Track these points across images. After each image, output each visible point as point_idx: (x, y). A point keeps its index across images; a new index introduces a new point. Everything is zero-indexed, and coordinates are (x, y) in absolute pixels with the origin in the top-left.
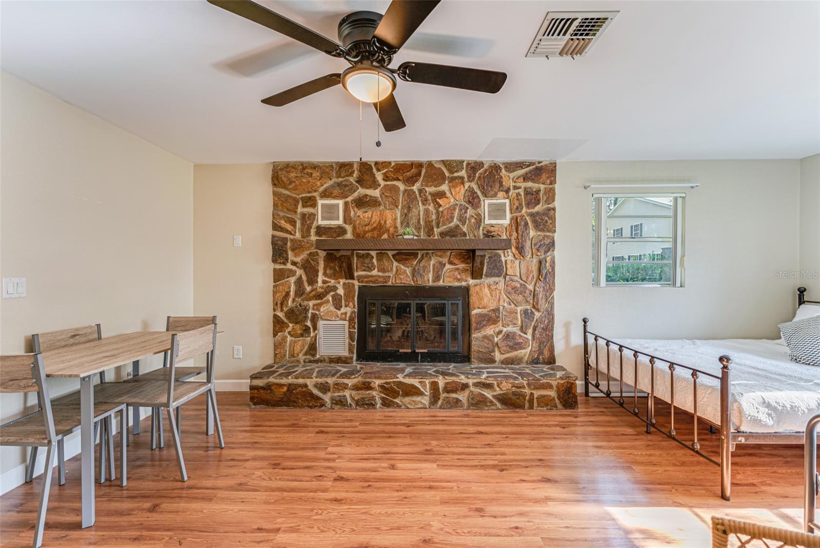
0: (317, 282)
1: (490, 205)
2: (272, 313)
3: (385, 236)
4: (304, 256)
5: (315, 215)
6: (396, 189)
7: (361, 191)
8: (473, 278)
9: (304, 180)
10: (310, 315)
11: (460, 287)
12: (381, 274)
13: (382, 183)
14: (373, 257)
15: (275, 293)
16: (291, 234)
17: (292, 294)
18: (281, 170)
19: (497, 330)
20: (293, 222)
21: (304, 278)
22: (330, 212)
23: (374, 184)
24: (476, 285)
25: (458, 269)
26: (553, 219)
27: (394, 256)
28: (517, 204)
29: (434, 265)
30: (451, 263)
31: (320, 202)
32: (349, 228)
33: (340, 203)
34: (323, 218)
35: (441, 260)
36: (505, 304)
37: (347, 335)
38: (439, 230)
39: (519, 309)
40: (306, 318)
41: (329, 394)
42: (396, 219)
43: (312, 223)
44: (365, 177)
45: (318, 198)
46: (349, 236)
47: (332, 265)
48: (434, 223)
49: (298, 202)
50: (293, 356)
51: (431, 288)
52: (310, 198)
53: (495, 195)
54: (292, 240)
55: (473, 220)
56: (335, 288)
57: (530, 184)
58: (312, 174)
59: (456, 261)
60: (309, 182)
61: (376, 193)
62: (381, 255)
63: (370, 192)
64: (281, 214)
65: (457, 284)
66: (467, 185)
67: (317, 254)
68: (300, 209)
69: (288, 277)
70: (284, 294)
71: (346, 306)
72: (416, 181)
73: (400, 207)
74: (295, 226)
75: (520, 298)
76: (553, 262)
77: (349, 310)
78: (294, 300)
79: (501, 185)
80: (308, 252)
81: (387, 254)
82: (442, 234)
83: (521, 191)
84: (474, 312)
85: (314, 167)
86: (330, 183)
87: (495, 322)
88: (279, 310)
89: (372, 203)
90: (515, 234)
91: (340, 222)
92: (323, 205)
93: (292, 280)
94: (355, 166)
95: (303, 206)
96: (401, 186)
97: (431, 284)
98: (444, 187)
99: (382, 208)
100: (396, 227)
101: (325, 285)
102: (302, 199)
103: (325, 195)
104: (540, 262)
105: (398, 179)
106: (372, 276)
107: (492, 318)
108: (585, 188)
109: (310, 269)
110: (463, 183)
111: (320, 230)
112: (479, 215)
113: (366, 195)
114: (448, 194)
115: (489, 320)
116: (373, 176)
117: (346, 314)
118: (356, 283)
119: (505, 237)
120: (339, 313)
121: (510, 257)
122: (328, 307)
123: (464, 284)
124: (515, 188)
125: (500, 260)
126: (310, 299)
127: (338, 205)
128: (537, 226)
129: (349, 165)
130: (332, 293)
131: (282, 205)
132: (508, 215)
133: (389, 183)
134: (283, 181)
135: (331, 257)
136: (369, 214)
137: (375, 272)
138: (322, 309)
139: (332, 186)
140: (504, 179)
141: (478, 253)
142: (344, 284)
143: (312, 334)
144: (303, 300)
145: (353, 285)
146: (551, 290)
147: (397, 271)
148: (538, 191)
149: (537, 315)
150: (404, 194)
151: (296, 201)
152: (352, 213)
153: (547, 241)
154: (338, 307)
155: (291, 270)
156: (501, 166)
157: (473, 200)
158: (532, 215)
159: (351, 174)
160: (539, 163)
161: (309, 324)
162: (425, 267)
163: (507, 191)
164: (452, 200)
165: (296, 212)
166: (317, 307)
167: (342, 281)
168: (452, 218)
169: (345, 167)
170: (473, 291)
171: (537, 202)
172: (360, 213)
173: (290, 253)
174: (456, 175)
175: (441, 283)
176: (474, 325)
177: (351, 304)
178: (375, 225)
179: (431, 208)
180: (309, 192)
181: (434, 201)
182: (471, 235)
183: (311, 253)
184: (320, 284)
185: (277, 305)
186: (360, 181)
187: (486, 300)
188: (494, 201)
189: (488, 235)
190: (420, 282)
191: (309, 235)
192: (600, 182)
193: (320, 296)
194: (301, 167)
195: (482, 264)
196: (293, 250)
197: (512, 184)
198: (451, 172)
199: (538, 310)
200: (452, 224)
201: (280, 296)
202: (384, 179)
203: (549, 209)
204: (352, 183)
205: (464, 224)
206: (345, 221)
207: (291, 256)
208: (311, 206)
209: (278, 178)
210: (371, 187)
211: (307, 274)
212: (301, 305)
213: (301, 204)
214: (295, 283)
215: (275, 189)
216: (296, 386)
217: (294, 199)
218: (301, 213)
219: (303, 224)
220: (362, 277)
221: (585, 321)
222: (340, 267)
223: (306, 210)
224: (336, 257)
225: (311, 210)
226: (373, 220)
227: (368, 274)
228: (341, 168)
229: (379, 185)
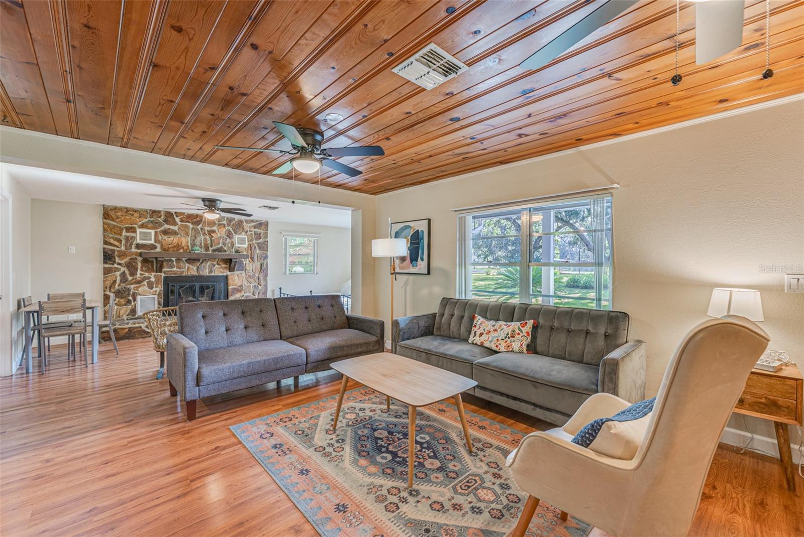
1: (238, 238)
2: (103, 293)
3: (181, 251)
4: (127, 259)
5: (135, 237)
6: (188, 227)
7: (166, 226)
8: (230, 271)
9: (128, 218)
10: (131, 293)
11: (223, 276)
12: (178, 270)
14: (173, 261)
15: (104, 281)
16: (118, 247)
17: (118, 282)
18: (111, 210)
19: (242, 295)
20: (120, 241)
21: (127, 272)
22: (145, 236)
23: (175, 224)
24: (231, 275)
25: (222, 267)
26: (267, 246)
27: (186, 261)
28: (251, 238)
29: (209, 266)
30: (218, 264)
31: (139, 230)
32: (158, 246)
33: (153, 232)
34: (141, 239)
35: (213, 263)
36: (245, 282)
37: (156, 303)
38: (212, 249)
39: (252, 285)
40: (129, 294)
42: (188, 242)
43: (134, 242)
44: (169, 219)
45: (137, 228)
46: (158, 250)
47: (147, 265)
48: (209, 245)
49: (123, 229)
50: (119, 317)
51: (207, 276)
52: (131, 228)
53: (240, 234)
54: (118, 251)
55: (230, 245)
56: (149, 278)
57: (256, 230)
58: (133, 215)
59: (221, 264)
60: (131, 219)
61: (176, 228)
62: (178, 260)
63: (172, 227)
64: (111, 235)
65: (221, 274)
66: (227, 228)
67: (136, 259)
68: (124, 233)
69: (115, 272)
70: (112, 282)
71: (156, 287)
72: (200, 224)
73: (190, 236)
74: (121, 243)
75: (252, 280)
76: (267, 264)
77: (159, 289)
78: (119, 285)
79: (243, 229)
80: (130, 258)
81: (182, 259)
82: (214, 251)
83: (253, 233)
84: (230, 287)
85: (135, 211)
86: (147, 220)
87: (241, 291)
88: (109, 291)
89: (175, 233)
90: (250, 252)
91: (153, 242)
92: (140, 232)
93: (118, 273)
94: (162, 213)
95: (127, 232)
96: (191, 226)
97: (207, 274)
98: (215, 228)
99: (179, 236)
100: (188, 246)
101: (142, 276)
102: (126, 228)
103: (142, 226)
104: (261, 264)
105: (189, 222)
106: (173, 271)
107: (239, 290)
108: (281, 233)
109: (131, 267)
110: (225, 227)
111: (138, 246)
112: (232, 242)
113: (170, 229)
114: (217, 232)
115: (237, 291)
116: (174, 219)
117: (156, 291)
118: (163, 275)
119: (245, 253)
120: (152, 291)
121: (248, 262)
122: (144, 288)
123: (225, 274)
124: (250, 231)
125: (243, 264)
126: (132, 284)
127: (151, 233)
128: (260, 248)
129: (159, 212)
130: (147, 280)
131: (111, 230)
132: (247, 243)
133: (183, 223)
134: (112, 217)
135: (145, 261)
136: (172, 239)
137: (175, 269)
138: (140, 290)
139: (147, 222)
140: (245, 227)
141: (233, 260)
142: (155, 275)
143: (133, 304)
144: (127, 285)
145: (161, 276)
146: (266, 276)
147: (188, 268)
148: (260, 234)
149: (260, 287)
150: (192, 230)
151: (121, 229)
152: (160, 238)
153: (264, 255)
154: (151, 288)
155: (117, 268)
156: (244, 221)
157: (229, 235)
158: (258, 244)
159: (160, 217)
160: (261, 221)
161: (130, 298)
162: (204, 267)
163: (246, 232)
164: (219, 234)
165: (121, 235)
166: (137, 288)
167: (153, 274)
168: (219, 243)
169: (155, 213)
170: (229, 278)
171: (260, 238)
172: (165, 237)
173: (117, 258)
174: (221, 222)
175: (213, 274)
176: (230, 293)
177: (159, 286)
178: (175, 245)
179: (208, 237)
180: (131, 224)
181: (210, 234)
182: (229, 253)
184: (138, 275)
185: (106, 288)
186: (166, 221)
187: (236, 282)
188: (240, 236)
189: (237, 251)
190: (201, 274)
191: (131, 248)
192: (286, 231)
193: (139, 282)
194: (125, 210)
195: (235, 265)
196: (119, 256)
197: (248, 229)
199: (260, 285)
200: (219, 246)
201: (108, 283)
202: (180, 221)
203: (265, 241)
204: (160, 222)
205: (225, 246)
206: (155, 242)
207: (117, 260)
208: (132, 232)
209: (108, 215)
210: (172, 225)
211: (129, 270)
212: (125, 288)
213: (124, 231)
214: (120, 275)
215: (105, 220)
216: (134, 328)
217: (120, 227)
218: (125, 236)
219: (126, 242)
220: (167, 271)
221: (280, 289)
222: (153, 266)
223: (128, 234)
224: (149, 261)
225: (132, 234)
226: (174, 242)
227: (171, 270)
228: (153, 213)
229: (178, 224)
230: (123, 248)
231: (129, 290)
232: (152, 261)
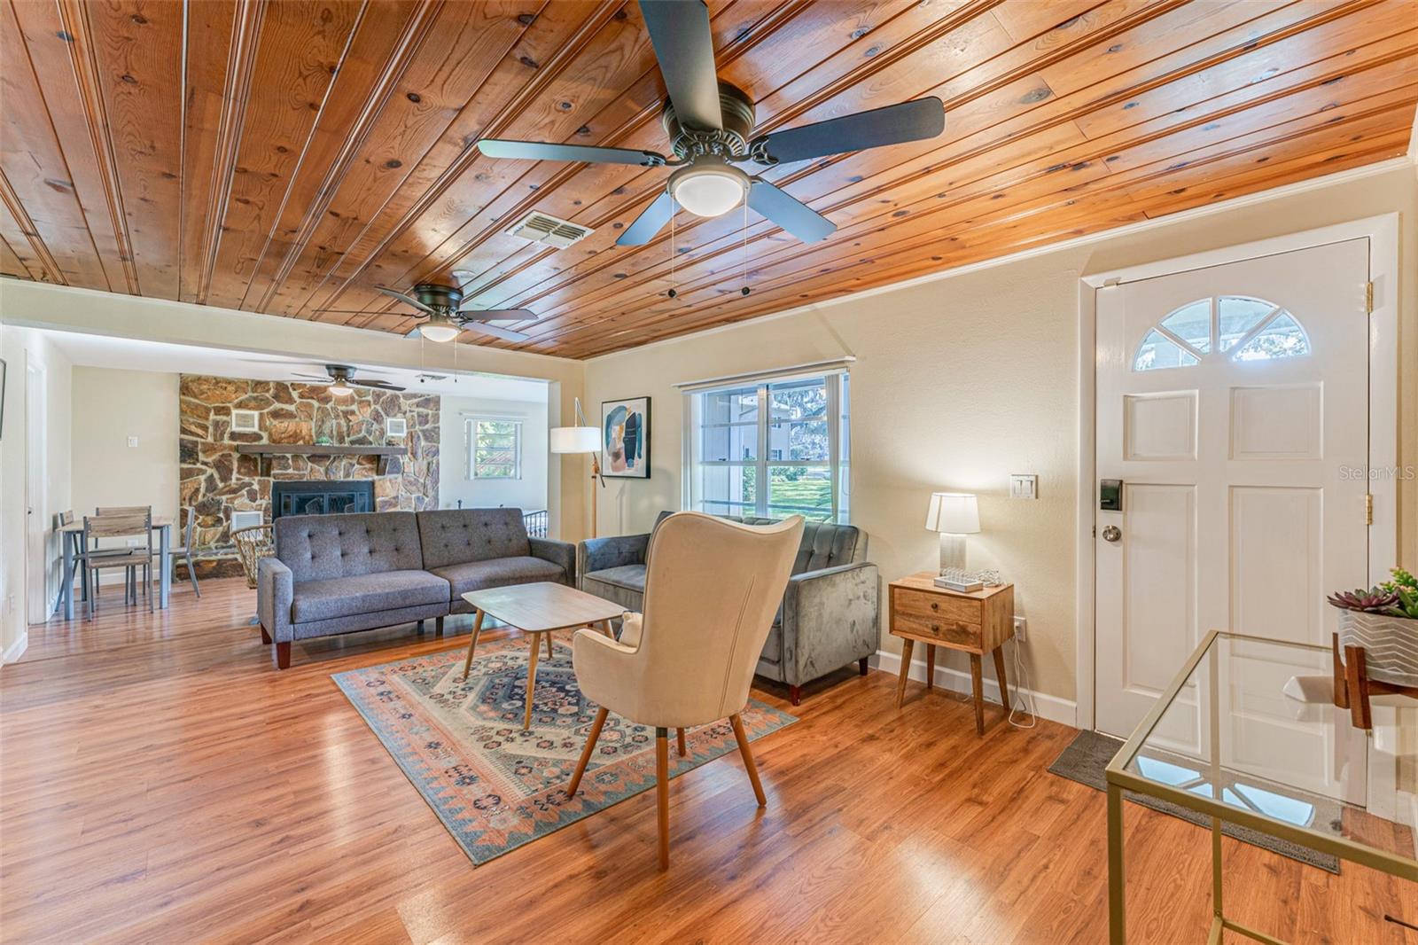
0: (231, 479)
1: (391, 422)
2: (179, 507)
3: (301, 442)
4: (216, 456)
5: (228, 422)
6: (311, 406)
7: (277, 405)
8: (378, 474)
9: (218, 392)
10: (223, 507)
11: (366, 482)
12: (296, 472)
13: (298, 400)
14: (288, 459)
15: (181, 489)
16: (202, 437)
17: (202, 490)
18: (191, 381)
20: (205, 428)
21: (216, 476)
22: (244, 420)
23: (291, 401)
24: (380, 480)
25: (365, 468)
26: (438, 434)
27: (308, 458)
28: (412, 422)
29: (345, 466)
30: (359, 463)
31: (234, 412)
32: (265, 435)
33: (256, 414)
34: (238, 425)
35: (351, 461)
36: (403, 492)
37: (262, 523)
38: (349, 439)
39: (413, 496)
40: (219, 510)
42: (311, 429)
43: (227, 429)
44: (282, 394)
45: (232, 408)
46: (265, 441)
47: (246, 465)
48: (345, 434)
49: (210, 410)
50: (204, 544)
51: (342, 482)
52: (223, 408)
53: (395, 415)
54: (203, 443)
55: (377, 433)
56: (250, 484)
57: (421, 410)
58: (226, 388)
59: (364, 463)
60: (222, 394)
61: (292, 408)
62: (296, 457)
63: (286, 406)
64: (191, 420)
65: (364, 479)
66: (373, 407)
67: (230, 455)
68: (212, 416)
69: (197, 475)
70: (193, 490)
71: (261, 499)
72: (330, 401)
73: (314, 420)
74: (207, 432)
75: (414, 488)
76: (438, 464)
77: (266, 501)
78: (204, 495)
79: (400, 408)
80: (220, 454)
81: (302, 456)
82: (352, 442)
83: (415, 414)
84: (378, 500)
85: (229, 382)
86: (247, 396)
87: (395, 506)
88: (188, 504)
89: (291, 416)
90: (410, 444)
91: (256, 429)
92: (237, 415)
93: (202, 478)
94: (271, 385)
95: (216, 414)
96: (316, 404)
97: (342, 479)
98: (354, 407)
99: (297, 419)
100: (311, 436)
101: (240, 482)
102: (215, 408)
103: (240, 406)
104: (429, 464)
105: (312, 398)
106: (288, 474)
107: (393, 503)
108: (460, 414)
109: (223, 467)
110: (369, 405)
111: (234, 436)
112: (382, 429)
113: (282, 409)
114: (357, 412)
115: (390, 505)
116: (290, 394)
117: (261, 505)
118: (272, 480)
119: (402, 446)
120: (254, 504)
121: (407, 459)
122: (242, 500)
123: (370, 479)
124: (411, 411)
125: (399, 462)
126: (224, 493)
127: (253, 416)
128: (426, 438)
129: (267, 383)
130: (247, 489)
131: (192, 412)
132: (405, 430)
133: (304, 400)
134: (193, 392)
135: (245, 458)
136: (286, 424)
137: (290, 471)
138: (236, 502)
139: (247, 399)
140: (402, 406)
141: (382, 457)
142: (259, 481)
143: (225, 524)
144: (215, 495)
145: (269, 481)
146: (437, 482)
147: (312, 469)
148: (427, 415)
149: (427, 500)
150: (318, 411)
151: (208, 410)
152: (268, 423)
153: (434, 449)
154: (254, 500)
155: (201, 470)
156: (400, 396)
157: (377, 418)
158: (423, 431)
159: (268, 391)
160: (429, 395)
161: (221, 515)
162: (337, 467)
163: (405, 413)
164: (361, 417)
165: (207, 419)
166: (231, 500)
167: (257, 478)
168: (361, 431)
169: (259, 385)
170: (377, 484)
171: (427, 422)
172: (276, 422)
173: (200, 454)
174: (364, 399)
175: (351, 479)
176: (378, 509)
177: (266, 497)
178: (291, 433)
179: (343, 422)
180: (223, 403)
181: (346, 417)
182: (377, 446)
183: (223, 455)
184: (234, 480)
185: (184, 499)
186: (276, 397)
187: (388, 491)
188: (394, 420)
189: (389, 443)
190: (332, 478)
191: (222, 438)
192: (469, 411)
193: (234, 491)
194: (214, 381)
195: (386, 465)
196: (204, 452)
197: (408, 408)
198: (359, 396)
199: (427, 496)
200: (361, 435)
201: (188, 493)
202: (299, 397)
203: (435, 428)
204: (268, 398)
205: (370, 434)
206: (260, 429)
207: (201, 457)
208: (224, 414)
209: (187, 388)
210: (287, 403)
211: (219, 472)
212: (213, 499)
213: (212, 413)
214: (205, 480)
215: (183, 397)
216: (226, 560)
217: (206, 408)
218: (213, 420)
219: (215, 430)
220: (278, 474)
221: (460, 502)
222: (256, 467)
223: (218, 418)
224: (250, 459)
225: (225, 418)
226: (289, 429)
227: (284, 472)
228: (256, 385)
229: (295, 402)
230: (210, 439)
231: (219, 503)
232: (256, 459)
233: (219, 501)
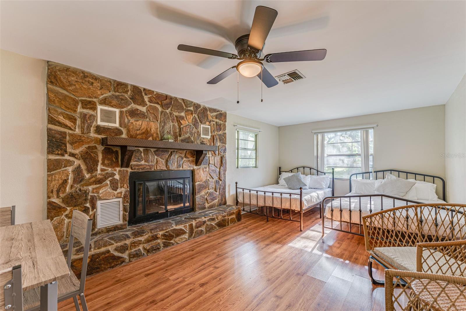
0: (97, 170)
1: (203, 127)
2: (46, 200)
3: (151, 139)
4: (83, 148)
5: (95, 116)
6: (157, 109)
7: (133, 106)
8: (196, 165)
9: (85, 86)
10: (89, 197)
12: (147, 164)
13: (148, 103)
14: (141, 152)
15: (49, 181)
16: (70, 129)
17: (70, 181)
18: (59, 71)
19: (206, 192)
20: (73, 120)
21: (83, 167)
22: (108, 116)
23: (143, 104)
24: (197, 169)
25: (189, 161)
26: (225, 138)
27: (155, 152)
28: (213, 129)
29: (177, 158)
30: (186, 157)
31: (99, 107)
32: (124, 131)
33: (117, 111)
34: (102, 120)
35: (181, 155)
36: (209, 177)
37: (121, 209)
38: (181, 138)
39: (214, 180)
40: (86, 200)
41: (127, 252)
42: (157, 128)
43: (93, 122)
44: (137, 97)
45: (97, 104)
46: (124, 136)
47: (109, 156)
48: (178, 134)
49: (78, 103)
52: (90, 102)
53: (205, 123)
54: (70, 135)
55: (196, 135)
56: (113, 175)
57: (218, 120)
58: (92, 83)
59: (189, 156)
60: (90, 89)
61: (144, 109)
62: (146, 151)
63: (140, 108)
64: (60, 110)
65: (188, 169)
66: (194, 115)
67: (96, 148)
68: (79, 109)
69: (65, 167)
70: (61, 182)
71: (121, 187)
72: (169, 107)
73: (159, 121)
74: (75, 123)
75: (214, 175)
76: (226, 157)
77: (124, 190)
78: (72, 187)
79: (208, 119)
80: (87, 146)
81: (151, 150)
82: (182, 141)
83: (215, 123)
84: (197, 184)
85: (96, 78)
86: (110, 94)
87: (205, 188)
88: (55, 197)
89: (143, 116)
90: (212, 144)
91: (117, 125)
92: (101, 110)
93: (70, 169)
94: (129, 87)
95: (83, 108)
96: (160, 109)
97: (176, 169)
98: (183, 114)
99: (148, 120)
100: (157, 134)
101: (104, 173)
102: (83, 102)
103: (104, 102)
104: (222, 158)
105: (158, 103)
106: (141, 165)
107: (204, 186)
108: (234, 125)
109: (89, 159)
110: (192, 114)
111: (99, 130)
112: (198, 132)
113: (137, 110)
114: (185, 118)
116: (143, 97)
117: (121, 193)
118: (129, 170)
119: (209, 145)
120: (116, 192)
121: (211, 155)
122: (106, 189)
123: (192, 168)
124: (213, 121)
125: (207, 156)
126: (90, 184)
127: (115, 112)
128: (220, 141)
129: (125, 85)
130: (110, 178)
131: (60, 102)
132: (210, 134)
133: (152, 104)
134: (62, 82)
135: (108, 151)
136: (140, 123)
137: (143, 162)
138: (100, 192)
139: (110, 96)
140: (209, 116)
141: (204, 153)
142: (120, 171)
143: (91, 212)
144: (83, 186)
145: (127, 171)
146: (225, 170)
147: (157, 162)
148: (220, 125)
149: (221, 182)
150: (161, 114)
151: (76, 103)
152: (126, 120)
153: (224, 148)
154: (115, 189)
155: (68, 161)
156: (208, 109)
157: (196, 124)
158: (219, 135)
159: (127, 92)
160: (221, 111)
161: (88, 205)
162: (173, 159)
163: (210, 122)
164: (187, 122)
165: (75, 111)
166: (97, 190)
167: (118, 169)
168: (187, 132)
169: (120, 86)
170: (196, 172)
171: (220, 130)
172: (132, 120)
173: (68, 145)
174: (189, 108)
175: (181, 169)
176: (197, 190)
177: (125, 185)
178: (143, 131)
179: (176, 124)
180: (90, 97)
181: (178, 121)
182: (196, 144)
183: (89, 147)
184: (99, 172)
185: (52, 192)
186: (133, 98)
187: (201, 177)
188: (204, 126)
189: (202, 143)
190: (169, 168)
191: (89, 132)
192: (241, 125)
193: (100, 181)
194: (82, 75)
196: (72, 144)
197: (212, 119)
198: (186, 106)
199: (221, 180)
200: (187, 136)
201: (55, 185)
202: (149, 101)
203: (224, 133)
204: (127, 99)
205: (192, 136)
206: (121, 125)
207: (69, 148)
208: (91, 108)
209: (55, 77)
210: (140, 105)
211: (86, 164)
212: (80, 190)
213: (79, 106)
214: (73, 171)
215: (50, 86)
216: (99, 255)
217: (74, 100)
218: (81, 113)
219: (83, 122)
220: (134, 165)
221: (236, 183)
222: (117, 158)
223: (85, 111)
224: (113, 152)
225: (91, 112)
226: (143, 127)
227: (139, 163)
228: (118, 85)
229: (147, 105)
230: (78, 131)
231: (86, 193)
232: (117, 152)
233: (86, 192)
